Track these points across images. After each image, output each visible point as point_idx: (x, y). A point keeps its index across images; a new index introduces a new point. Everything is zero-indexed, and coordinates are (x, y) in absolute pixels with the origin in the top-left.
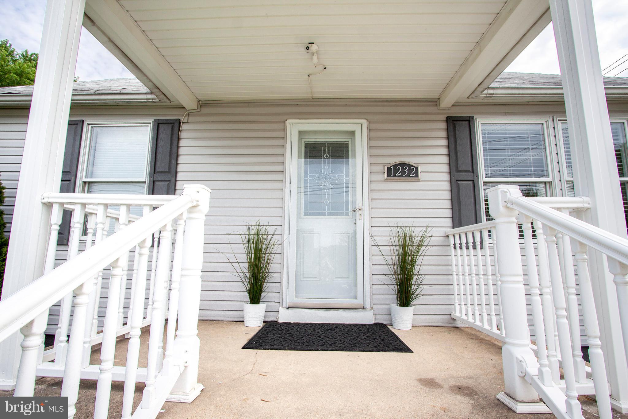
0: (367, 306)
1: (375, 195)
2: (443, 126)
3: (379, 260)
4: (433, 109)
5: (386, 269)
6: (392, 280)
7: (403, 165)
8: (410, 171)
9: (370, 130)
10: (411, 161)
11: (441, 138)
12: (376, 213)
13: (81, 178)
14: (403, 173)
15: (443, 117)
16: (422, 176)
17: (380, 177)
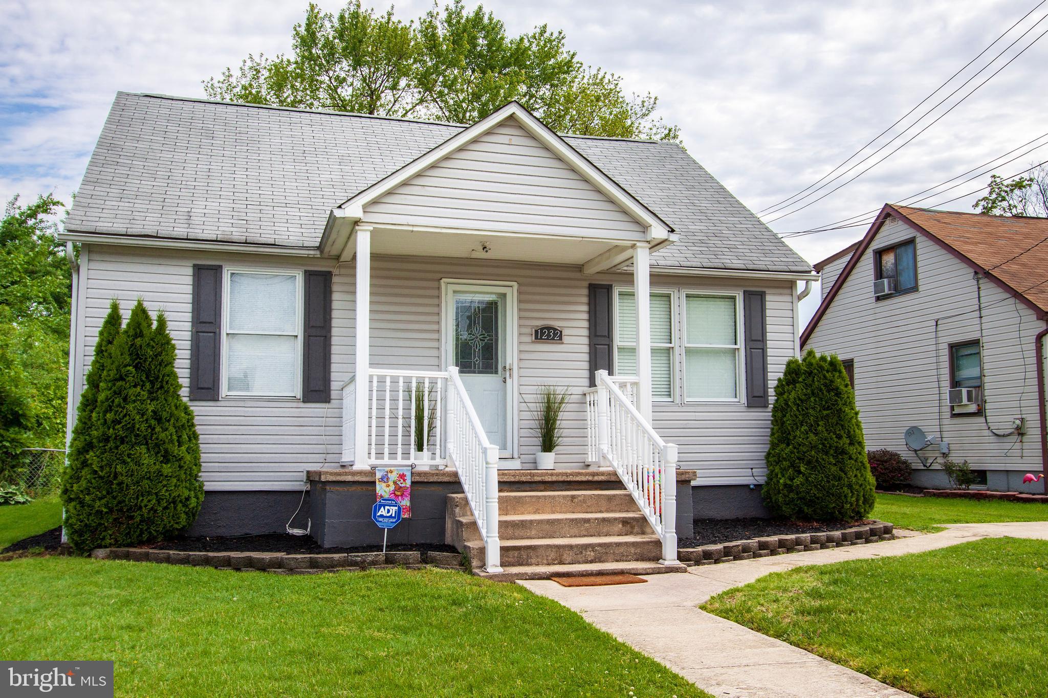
0: (516, 456)
1: (523, 356)
2: (585, 292)
3: (527, 415)
4: (578, 275)
5: (534, 424)
6: (538, 433)
7: (549, 328)
8: (555, 335)
9: (519, 293)
10: (556, 324)
11: (581, 303)
12: (524, 372)
13: (225, 328)
14: (549, 335)
15: (586, 284)
16: (565, 339)
17: (528, 339)
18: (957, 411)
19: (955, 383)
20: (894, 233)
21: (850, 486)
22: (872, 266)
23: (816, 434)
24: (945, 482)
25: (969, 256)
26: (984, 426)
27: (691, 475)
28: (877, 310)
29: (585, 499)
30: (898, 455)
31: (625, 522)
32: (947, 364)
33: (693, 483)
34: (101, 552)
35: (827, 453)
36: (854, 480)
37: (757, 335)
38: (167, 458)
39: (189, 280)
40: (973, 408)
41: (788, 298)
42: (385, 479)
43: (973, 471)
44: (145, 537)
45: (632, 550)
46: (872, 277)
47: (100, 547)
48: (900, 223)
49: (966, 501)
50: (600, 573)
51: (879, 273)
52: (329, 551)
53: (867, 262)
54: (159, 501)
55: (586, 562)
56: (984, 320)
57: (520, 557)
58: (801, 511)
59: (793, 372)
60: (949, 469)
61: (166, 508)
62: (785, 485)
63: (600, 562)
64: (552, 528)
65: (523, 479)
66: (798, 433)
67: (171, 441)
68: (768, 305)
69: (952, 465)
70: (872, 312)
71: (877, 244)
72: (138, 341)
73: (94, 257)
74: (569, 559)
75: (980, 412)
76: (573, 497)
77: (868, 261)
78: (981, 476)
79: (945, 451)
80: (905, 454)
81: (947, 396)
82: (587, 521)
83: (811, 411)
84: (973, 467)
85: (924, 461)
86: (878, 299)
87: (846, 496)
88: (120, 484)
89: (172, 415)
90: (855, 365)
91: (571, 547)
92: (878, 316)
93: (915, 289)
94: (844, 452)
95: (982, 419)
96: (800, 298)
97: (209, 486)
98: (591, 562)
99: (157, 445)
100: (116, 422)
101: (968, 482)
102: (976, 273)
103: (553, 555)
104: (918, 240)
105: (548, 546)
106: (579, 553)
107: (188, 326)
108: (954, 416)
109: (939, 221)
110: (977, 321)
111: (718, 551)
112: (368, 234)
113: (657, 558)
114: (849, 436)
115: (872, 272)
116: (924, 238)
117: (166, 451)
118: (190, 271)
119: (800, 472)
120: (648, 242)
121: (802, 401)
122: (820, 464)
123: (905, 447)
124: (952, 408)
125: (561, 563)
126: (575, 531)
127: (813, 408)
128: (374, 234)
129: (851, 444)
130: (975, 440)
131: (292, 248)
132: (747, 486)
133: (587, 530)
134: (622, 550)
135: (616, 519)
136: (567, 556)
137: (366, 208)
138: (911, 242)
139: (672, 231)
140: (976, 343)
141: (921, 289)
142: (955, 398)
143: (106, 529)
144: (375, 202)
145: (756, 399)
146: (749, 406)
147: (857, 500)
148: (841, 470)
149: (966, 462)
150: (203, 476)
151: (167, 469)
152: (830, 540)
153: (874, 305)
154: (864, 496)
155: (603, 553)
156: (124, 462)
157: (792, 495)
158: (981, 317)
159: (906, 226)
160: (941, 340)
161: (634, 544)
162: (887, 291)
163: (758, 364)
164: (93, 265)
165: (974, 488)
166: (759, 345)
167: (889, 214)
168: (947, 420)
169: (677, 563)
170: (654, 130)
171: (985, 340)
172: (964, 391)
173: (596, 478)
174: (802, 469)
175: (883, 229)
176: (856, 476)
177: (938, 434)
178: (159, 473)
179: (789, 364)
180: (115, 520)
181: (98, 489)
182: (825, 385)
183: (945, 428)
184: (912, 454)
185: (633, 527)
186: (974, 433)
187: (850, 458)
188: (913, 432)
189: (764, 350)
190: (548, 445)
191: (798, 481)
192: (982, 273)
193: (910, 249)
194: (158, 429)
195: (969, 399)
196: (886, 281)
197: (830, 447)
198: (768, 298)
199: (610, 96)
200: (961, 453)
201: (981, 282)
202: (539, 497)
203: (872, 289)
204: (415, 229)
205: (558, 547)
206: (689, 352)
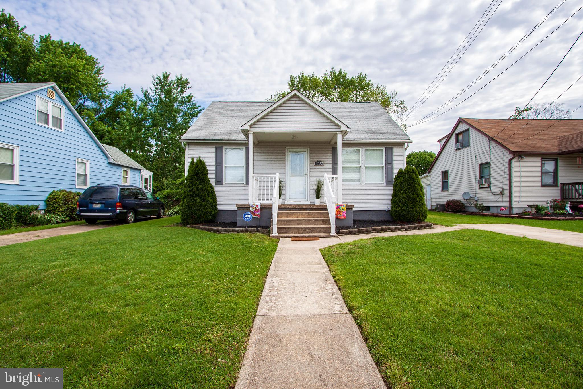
0: (309, 200)
1: (311, 170)
2: (331, 149)
3: (312, 188)
4: (329, 144)
5: (314, 191)
6: (315, 194)
7: (319, 161)
8: (321, 163)
9: (310, 151)
10: (322, 160)
11: (330, 153)
12: (311, 175)
13: (224, 165)
14: (319, 164)
15: (331, 147)
16: (325, 165)
17: (313, 165)
18: (481, 187)
19: (481, 177)
20: (462, 127)
21: (416, 211)
22: (455, 139)
23: (405, 194)
24: (474, 210)
25: (487, 133)
26: (490, 191)
27: (352, 207)
28: (456, 154)
29: (313, 214)
30: (460, 201)
31: (323, 221)
32: (478, 171)
33: (354, 209)
34: (188, 226)
35: (409, 200)
36: (418, 209)
37: (390, 162)
38: (204, 200)
39: (214, 151)
40: (486, 185)
41: (402, 149)
42: (252, 206)
43: (485, 207)
44: (199, 222)
45: (323, 230)
46: (455, 143)
47: (188, 224)
48: (464, 124)
49: (479, 216)
50: (308, 237)
51: (457, 141)
52: (239, 227)
53: (453, 139)
54: (202, 212)
55: (307, 233)
56: (491, 155)
57: (285, 231)
58: (399, 219)
59: (400, 172)
60: (476, 206)
61: (204, 214)
62: (395, 210)
63: (312, 233)
64: (299, 222)
65: (296, 207)
66: (400, 193)
67: (205, 196)
68: (394, 151)
69: (477, 204)
70: (454, 154)
71: (457, 132)
72: (197, 169)
73: (189, 146)
74: (301, 232)
75: (489, 187)
76: (309, 213)
77: (454, 137)
78: (488, 208)
79: (477, 200)
80: (463, 201)
81: (477, 182)
82: (311, 220)
83: (404, 186)
84: (485, 205)
85: (469, 203)
86: (457, 150)
87: (415, 214)
88: (192, 207)
89: (206, 189)
90: (449, 172)
91: (302, 228)
92: (456, 156)
93: (469, 146)
94: (415, 199)
95: (489, 189)
96: (406, 149)
97: (219, 209)
98: (309, 233)
99: (201, 197)
100: (190, 191)
101: (483, 210)
102: (489, 139)
103: (296, 231)
104: (470, 129)
105: (295, 228)
106: (305, 230)
107: (214, 164)
108: (480, 188)
109: (478, 122)
110: (489, 156)
111: (356, 231)
112: (252, 134)
113: (330, 233)
114: (417, 194)
115: (455, 141)
116: (472, 128)
117: (204, 199)
118: (214, 149)
119: (399, 206)
120: (342, 132)
121: (402, 183)
122: (406, 203)
123: (463, 199)
124: (479, 186)
125: (299, 233)
126: (307, 223)
127: (405, 185)
128: (254, 134)
129: (418, 197)
130: (486, 196)
131: (241, 140)
132: (386, 210)
133: (310, 223)
134: (319, 230)
135: (320, 220)
136: (301, 231)
137: (250, 126)
138: (468, 130)
139: (349, 128)
140: (488, 163)
141: (471, 145)
142: (480, 182)
143: (189, 219)
144: (253, 124)
145: (388, 183)
146: (386, 185)
147: (419, 215)
148: (413, 205)
149: (482, 204)
150: (218, 206)
151: (204, 204)
152: (403, 228)
153: (455, 152)
154: (422, 214)
155: (312, 230)
156: (193, 202)
157: (397, 213)
158: (490, 154)
159: (466, 125)
160: (477, 163)
161: (323, 228)
162: (459, 147)
163: (390, 172)
164: (190, 148)
165: (485, 212)
166: (391, 165)
167: (460, 121)
168: (478, 190)
169: (335, 234)
170: (396, 102)
171: (491, 162)
172: (483, 180)
173: (320, 207)
174: (400, 205)
175: (459, 126)
176: (419, 207)
177: (474, 194)
178: (202, 205)
179: (399, 170)
180: (191, 217)
181: (187, 208)
182: (410, 177)
183: (477, 192)
184: (465, 201)
185: (326, 223)
186: (487, 194)
187: (417, 201)
188: (465, 194)
189: (392, 166)
190: (318, 197)
191: (398, 209)
192: (491, 139)
193: (468, 132)
194: (202, 193)
195: (485, 182)
196: (459, 144)
197: (410, 198)
198: (394, 149)
199: (383, 92)
200: (482, 201)
201: (491, 142)
202: (298, 213)
203: (454, 147)
204: (266, 132)
205: (298, 228)
206: (366, 167)
